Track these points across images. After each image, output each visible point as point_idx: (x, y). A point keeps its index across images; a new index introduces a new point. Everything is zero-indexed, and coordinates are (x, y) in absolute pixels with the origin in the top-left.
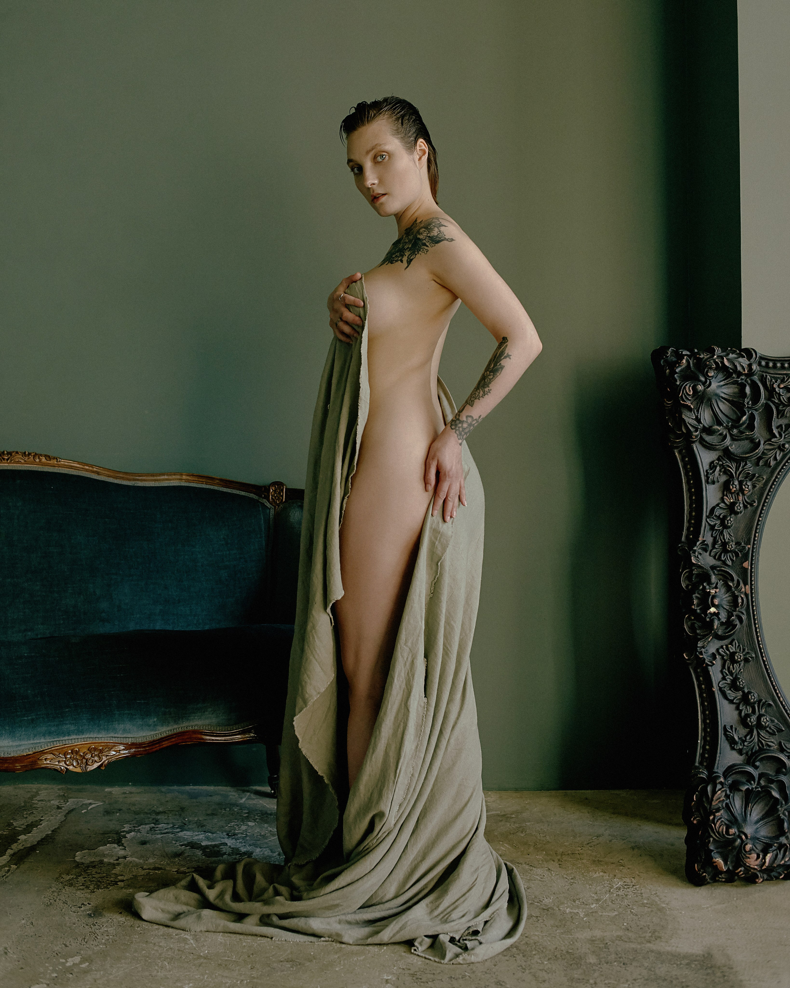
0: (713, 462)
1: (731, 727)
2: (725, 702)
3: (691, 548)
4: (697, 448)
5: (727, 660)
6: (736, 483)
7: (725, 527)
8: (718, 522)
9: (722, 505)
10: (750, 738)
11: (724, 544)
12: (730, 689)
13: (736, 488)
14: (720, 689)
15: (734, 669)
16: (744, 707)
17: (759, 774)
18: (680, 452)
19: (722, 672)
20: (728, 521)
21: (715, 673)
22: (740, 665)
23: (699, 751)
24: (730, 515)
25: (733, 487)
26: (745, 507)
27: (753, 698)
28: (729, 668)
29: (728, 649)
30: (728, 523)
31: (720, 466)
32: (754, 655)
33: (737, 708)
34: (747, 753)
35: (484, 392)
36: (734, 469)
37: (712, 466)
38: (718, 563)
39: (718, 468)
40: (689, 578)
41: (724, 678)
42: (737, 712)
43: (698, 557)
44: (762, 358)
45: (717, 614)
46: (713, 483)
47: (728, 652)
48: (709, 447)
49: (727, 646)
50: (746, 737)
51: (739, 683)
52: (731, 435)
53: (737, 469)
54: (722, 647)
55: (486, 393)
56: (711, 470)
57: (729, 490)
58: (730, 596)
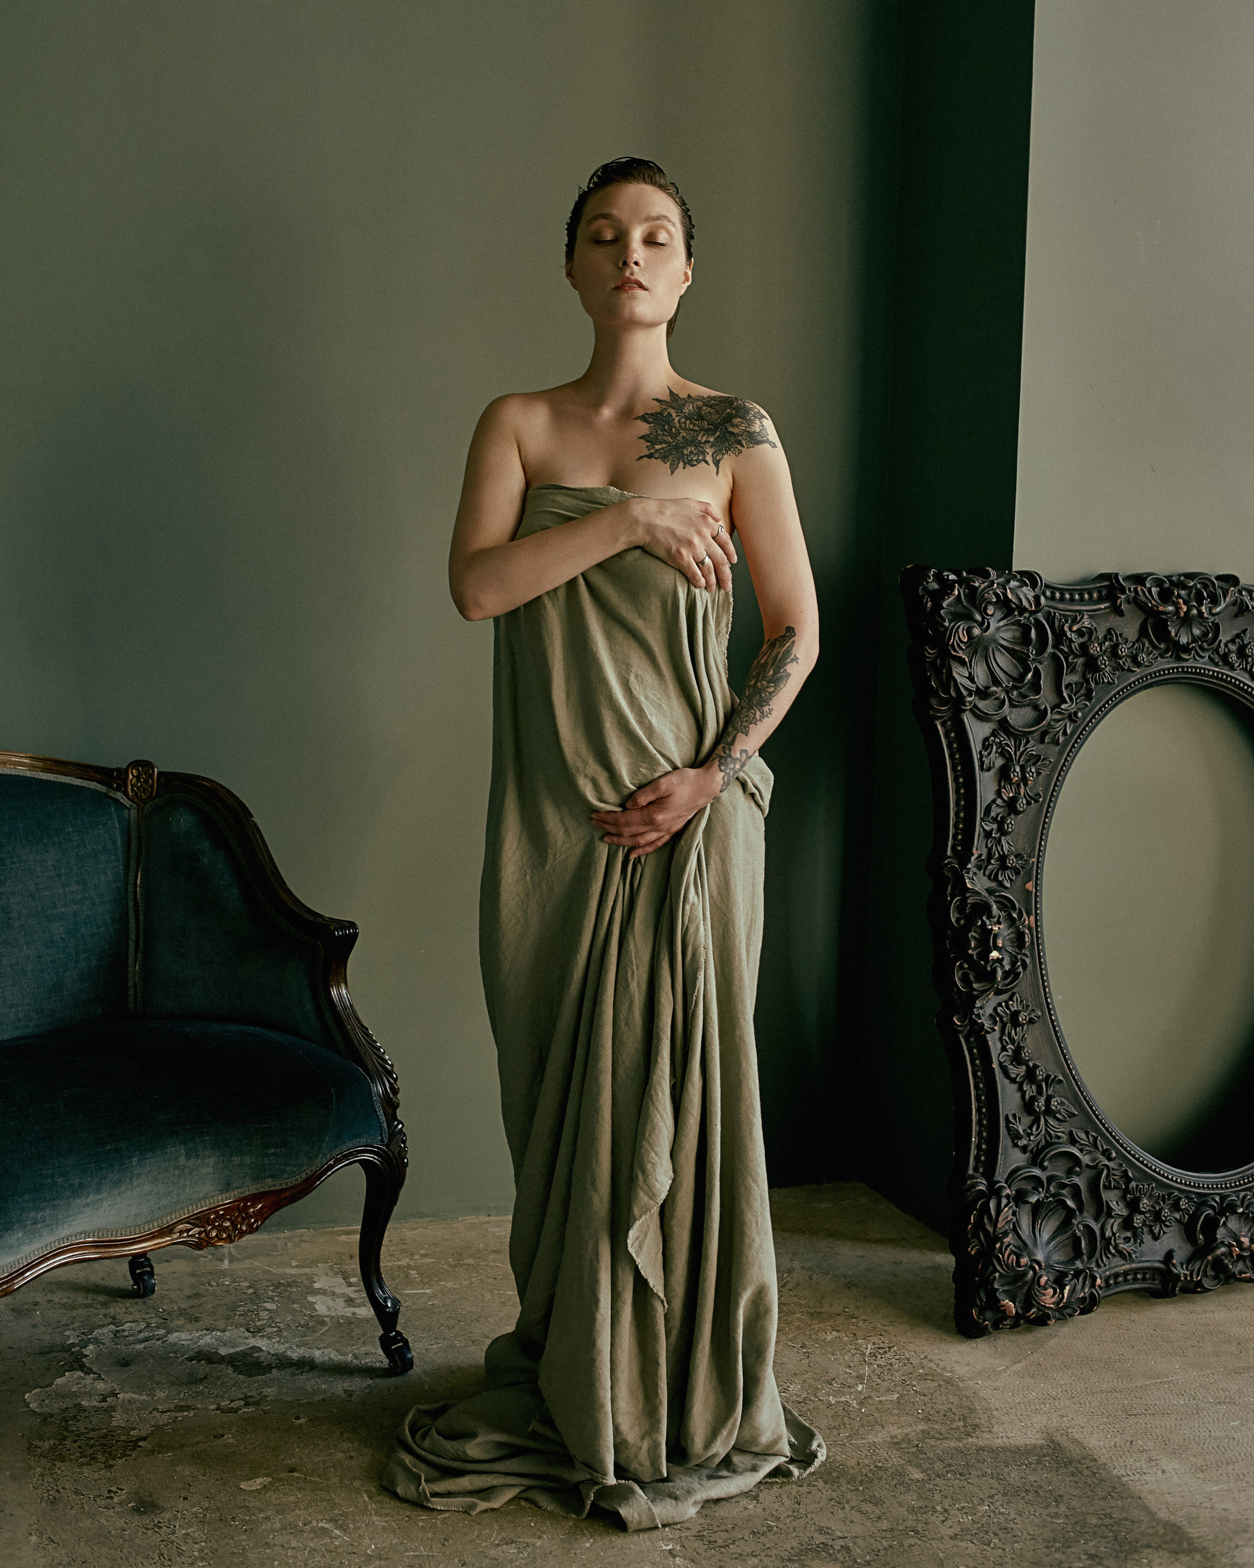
0: (986, 739)
1: (1014, 1116)
2: (1007, 1081)
3: (963, 866)
4: (968, 719)
5: (1007, 1023)
6: (1018, 769)
7: (1003, 832)
8: (995, 826)
9: (999, 801)
10: (1037, 1129)
11: (1003, 858)
12: (1012, 1064)
13: (1018, 777)
14: (1001, 1064)
15: (1016, 1034)
16: (1029, 1086)
17: (1047, 1178)
18: (943, 724)
19: (1001, 1040)
20: (1008, 825)
21: (993, 1042)
22: (1023, 1029)
23: (973, 1152)
24: (1009, 815)
25: (1014, 775)
26: (1029, 803)
27: (1040, 1075)
28: (1010, 1034)
29: (1007, 1007)
30: (1008, 828)
31: (997, 744)
32: (1040, 1014)
33: (1020, 1089)
34: (1031, 1151)
35: (762, 713)
36: (1013, 749)
37: (986, 744)
38: (993, 885)
39: (994, 747)
40: (961, 909)
41: (1004, 1049)
42: (1019, 1095)
43: (973, 879)
44: (1047, 586)
45: (999, 961)
46: (989, 769)
47: (1008, 1011)
48: (982, 717)
49: (1007, 1002)
50: (1031, 1128)
51: (1025, 1054)
52: (1010, 699)
53: (1017, 748)
54: (1000, 1004)
55: (765, 714)
56: (986, 751)
57: (1009, 780)
58: (1012, 933)
